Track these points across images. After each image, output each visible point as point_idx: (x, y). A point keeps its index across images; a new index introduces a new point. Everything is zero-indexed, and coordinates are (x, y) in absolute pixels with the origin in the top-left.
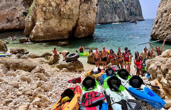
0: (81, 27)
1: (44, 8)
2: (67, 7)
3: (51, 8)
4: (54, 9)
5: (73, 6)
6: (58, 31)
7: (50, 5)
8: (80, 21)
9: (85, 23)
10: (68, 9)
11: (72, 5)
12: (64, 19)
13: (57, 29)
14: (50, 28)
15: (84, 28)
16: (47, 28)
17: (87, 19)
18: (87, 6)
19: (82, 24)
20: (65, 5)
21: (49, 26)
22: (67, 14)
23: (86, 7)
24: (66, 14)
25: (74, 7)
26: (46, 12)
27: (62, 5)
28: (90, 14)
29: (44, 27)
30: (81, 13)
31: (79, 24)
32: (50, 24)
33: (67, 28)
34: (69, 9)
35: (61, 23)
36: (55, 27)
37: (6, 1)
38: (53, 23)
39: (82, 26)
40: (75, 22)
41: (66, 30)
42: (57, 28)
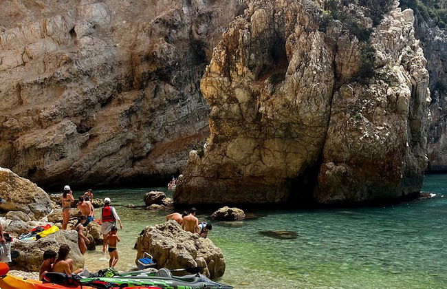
0: (330, 164)
1: (215, 107)
2: (278, 100)
3: (235, 108)
4: (244, 108)
5: (299, 95)
6: (252, 177)
7: (233, 99)
8: (329, 142)
9: (345, 149)
10: (280, 106)
11: (296, 95)
12: (273, 137)
13: (247, 170)
14: (226, 164)
15: (342, 168)
16: (218, 164)
17: (353, 138)
18: (358, 92)
19: (334, 153)
20: (272, 94)
21: (225, 160)
22: (277, 120)
23: (357, 96)
24: (274, 123)
25: (302, 99)
26: (220, 119)
27: (263, 97)
28: (371, 120)
29: (207, 163)
30: (334, 118)
31: (326, 156)
32: (228, 154)
33: (282, 167)
34: (284, 106)
35: (262, 152)
36: (243, 165)
37: (199, 102)
38: (237, 150)
39: (336, 163)
40: (312, 147)
41: (277, 174)
42: (250, 166)
